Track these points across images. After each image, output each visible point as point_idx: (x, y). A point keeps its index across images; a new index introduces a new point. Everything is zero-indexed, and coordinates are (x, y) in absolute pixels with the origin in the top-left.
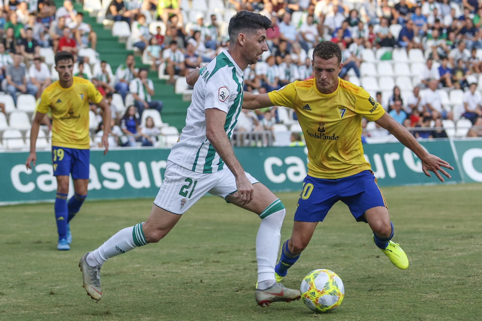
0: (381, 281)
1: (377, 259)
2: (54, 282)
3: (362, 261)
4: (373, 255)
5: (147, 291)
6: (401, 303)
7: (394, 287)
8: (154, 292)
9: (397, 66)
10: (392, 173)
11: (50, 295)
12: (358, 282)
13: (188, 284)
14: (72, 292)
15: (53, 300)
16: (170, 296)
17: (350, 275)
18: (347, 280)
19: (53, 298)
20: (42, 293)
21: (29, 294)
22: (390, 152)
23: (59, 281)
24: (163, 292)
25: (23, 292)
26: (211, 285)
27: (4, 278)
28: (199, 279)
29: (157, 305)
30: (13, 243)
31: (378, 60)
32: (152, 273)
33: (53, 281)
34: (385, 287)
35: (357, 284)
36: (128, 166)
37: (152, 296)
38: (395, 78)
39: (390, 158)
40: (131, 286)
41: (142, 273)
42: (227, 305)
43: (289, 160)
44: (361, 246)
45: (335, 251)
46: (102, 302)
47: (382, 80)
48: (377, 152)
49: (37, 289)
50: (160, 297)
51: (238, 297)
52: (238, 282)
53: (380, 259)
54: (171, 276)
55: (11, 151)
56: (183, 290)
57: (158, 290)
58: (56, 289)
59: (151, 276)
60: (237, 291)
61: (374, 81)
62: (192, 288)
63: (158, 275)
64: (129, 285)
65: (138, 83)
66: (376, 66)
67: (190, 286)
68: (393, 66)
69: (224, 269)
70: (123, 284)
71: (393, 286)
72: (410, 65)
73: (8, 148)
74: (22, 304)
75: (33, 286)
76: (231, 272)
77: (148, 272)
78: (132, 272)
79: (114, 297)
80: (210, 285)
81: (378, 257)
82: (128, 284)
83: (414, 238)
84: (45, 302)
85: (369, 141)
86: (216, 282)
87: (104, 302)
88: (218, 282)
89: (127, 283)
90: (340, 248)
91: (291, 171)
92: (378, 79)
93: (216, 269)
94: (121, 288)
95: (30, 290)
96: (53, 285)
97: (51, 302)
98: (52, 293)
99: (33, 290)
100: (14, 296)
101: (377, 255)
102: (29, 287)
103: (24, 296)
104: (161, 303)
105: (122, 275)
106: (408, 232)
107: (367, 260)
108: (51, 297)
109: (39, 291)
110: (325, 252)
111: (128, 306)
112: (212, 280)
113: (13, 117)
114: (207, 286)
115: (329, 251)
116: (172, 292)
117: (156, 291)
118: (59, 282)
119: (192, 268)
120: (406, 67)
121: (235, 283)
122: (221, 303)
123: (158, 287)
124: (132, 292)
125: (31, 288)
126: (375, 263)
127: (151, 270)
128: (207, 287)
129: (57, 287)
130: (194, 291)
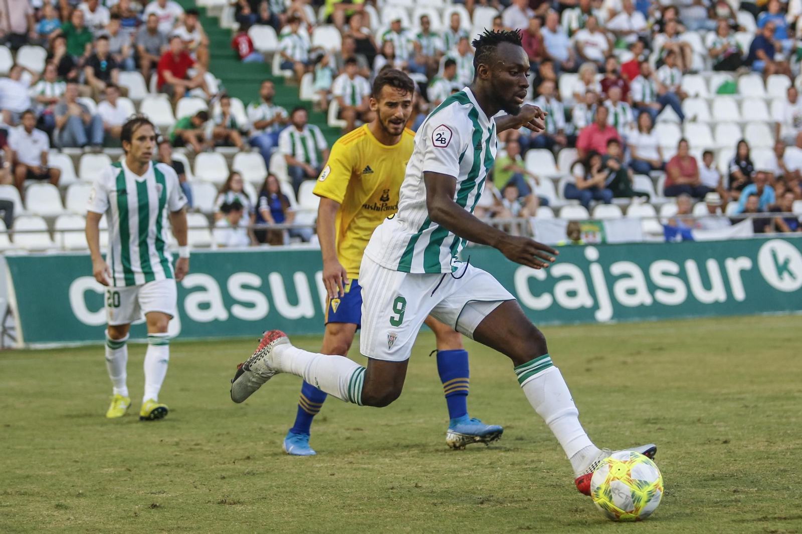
0: (735, 484)
1: (725, 445)
2: (156, 486)
3: (698, 449)
4: (718, 440)
5: (322, 503)
6: (774, 525)
7: (760, 496)
8: (334, 505)
9: (747, 105)
10: (739, 294)
11: (151, 510)
12: (695, 488)
13: (394, 491)
14: (189, 504)
15: (156, 519)
16: (363, 511)
17: (678, 475)
18: (675, 484)
19: (156, 515)
20: (137, 505)
21: (114, 508)
22: (735, 257)
23: (164, 484)
24: (350, 505)
25: (102, 504)
26: (435, 492)
27: (67, 479)
28: (412, 482)
29: (342, 527)
30: (78, 416)
31: (713, 95)
32: (328, 470)
33: (154, 484)
34: (742, 496)
35: (693, 490)
36: (276, 280)
37: (332, 511)
38: (743, 126)
39: (736, 266)
40: (293, 493)
41: (310, 469)
42: (465, 528)
43: (558, 270)
44: (693, 422)
45: (649, 432)
46: (243, 522)
47: (720, 130)
48: (712, 257)
49: (127, 498)
50: (346, 514)
51: (484, 513)
52: (481, 486)
53: (729, 445)
54: (363, 475)
55: (69, 253)
56: (385, 501)
57: (341, 501)
58: (159, 499)
59: (327, 476)
60: (482, 503)
61: (706, 130)
62: (401, 497)
63: (339, 473)
64: (290, 492)
65: (292, 135)
66: (710, 104)
67: (397, 493)
68: (739, 104)
69: (455, 464)
70: (278, 490)
71: (757, 494)
72: (769, 103)
73: (63, 248)
74: (101, 526)
75: (120, 493)
76: (469, 469)
77: (320, 469)
78: (292, 468)
79: (264, 513)
80: (432, 492)
81: (725, 442)
82: (288, 489)
83: (785, 407)
84: (142, 523)
85: (699, 236)
86: (443, 487)
87: (247, 522)
88: (447, 487)
89: (285, 488)
90: (658, 426)
91: (561, 289)
92: (713, 127)
93: (440, 463)
94: (275, 496)
95: (114, 501)
96: (154, 491)
97: (153, 522)
98: (154, 506)
99: (119, 501)
100: (86, 511)
101: (723, 438)
102: (112, 495)
103: (104, 510)
104: (348, 523)
105: (274, 474)
106: (775, 398)
107: (707, 447)
108: (152, 513)
109: (131, 502)
110: (632, 433)
111: (290, 529)
112: (437, 483)
113: (72, 193)
114: (427, 494)
115: (638, 431)
116: (366, 505)
117: (339, 502)
118: (164, 487)
119: (397, 461)
120: (762, 106)
121: (476, 488)
122: (454, 523)
123: (342, 496)
124: (296, 505)
125: (117, 497)
126: (722, 454)
127: (326, 465)
128: (428, 496)
129: (161, 495)
130: (405, 502)
